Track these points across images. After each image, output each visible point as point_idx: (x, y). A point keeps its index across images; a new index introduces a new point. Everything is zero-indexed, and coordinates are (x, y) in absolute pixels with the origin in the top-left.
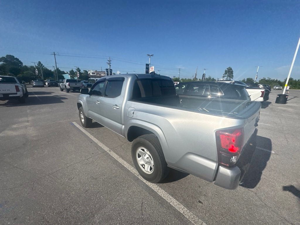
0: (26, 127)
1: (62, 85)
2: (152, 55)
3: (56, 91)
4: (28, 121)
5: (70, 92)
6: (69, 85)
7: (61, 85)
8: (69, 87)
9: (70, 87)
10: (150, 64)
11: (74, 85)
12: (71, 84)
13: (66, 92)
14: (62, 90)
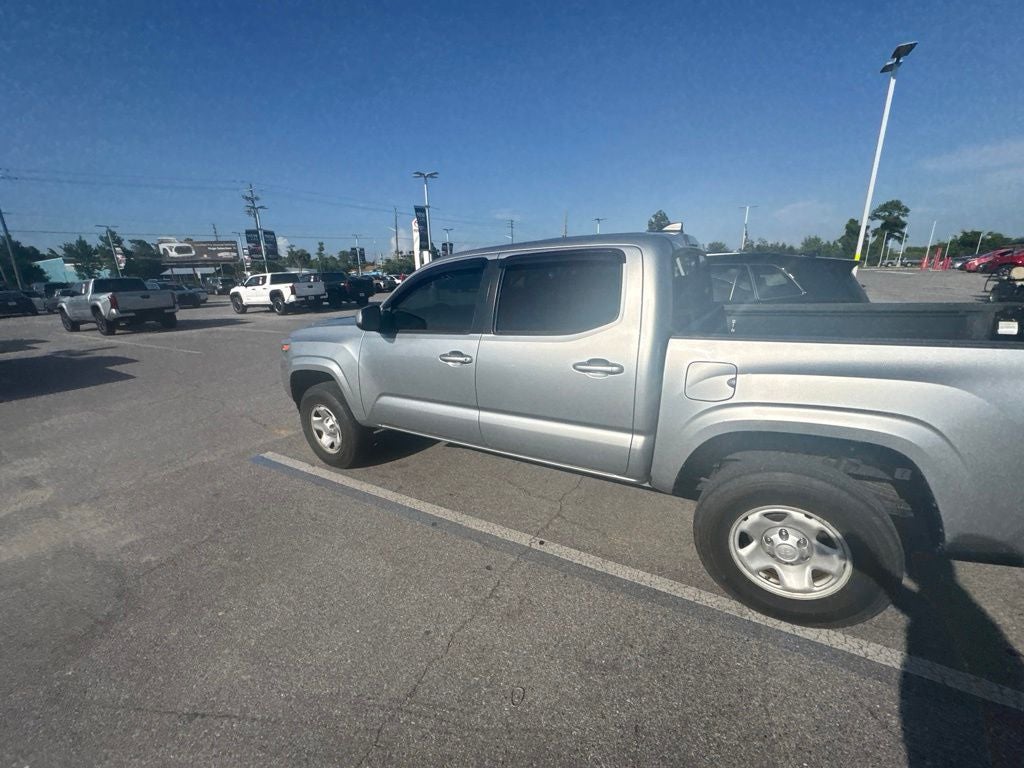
0: (48, 511)
1: (70, 305)
2: (431, 175)
3: (45, 335)
4: (31, 483)
5: (118, 332)
6: (114, 303)
7: (64, 306)
8: (114, 311)
9: (121, 312)
10: (428, 207)
11: (133, 301)
12: (123, 296)
13: (97, 333)
14: (74, 326)
